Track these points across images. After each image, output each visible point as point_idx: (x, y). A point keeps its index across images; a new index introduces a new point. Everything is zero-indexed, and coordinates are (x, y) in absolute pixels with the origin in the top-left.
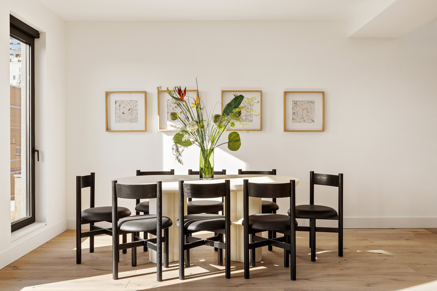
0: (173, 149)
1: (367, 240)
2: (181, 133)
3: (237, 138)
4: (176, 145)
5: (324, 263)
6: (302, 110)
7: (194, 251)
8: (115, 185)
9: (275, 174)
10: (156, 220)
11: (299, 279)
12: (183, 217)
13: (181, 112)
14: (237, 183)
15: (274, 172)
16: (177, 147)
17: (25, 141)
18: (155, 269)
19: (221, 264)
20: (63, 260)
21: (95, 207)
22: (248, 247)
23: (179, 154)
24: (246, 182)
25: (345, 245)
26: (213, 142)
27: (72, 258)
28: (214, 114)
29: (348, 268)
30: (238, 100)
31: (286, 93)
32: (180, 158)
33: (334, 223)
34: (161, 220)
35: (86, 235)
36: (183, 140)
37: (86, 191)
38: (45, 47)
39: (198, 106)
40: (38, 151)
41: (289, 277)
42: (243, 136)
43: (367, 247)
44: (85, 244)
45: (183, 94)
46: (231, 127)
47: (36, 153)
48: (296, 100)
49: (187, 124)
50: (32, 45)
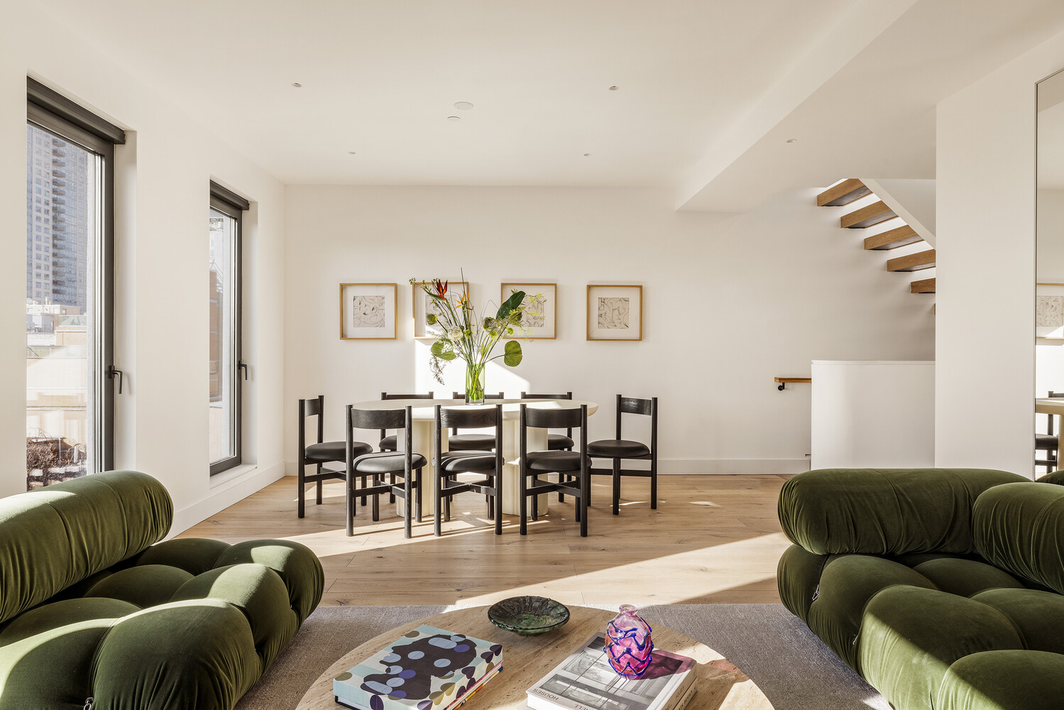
0: (431, 363)
1: (696, 489)
2: (441, 342)
3: (517, 350)
4: (435, 358)
5: (629, 516)
6: (611, 310)
7: (458, 499)
8: (350, 411)
9: (570, 398)
10: (405, 458)
11: (590, 536)
12: (440, 454)
13: (441, 314)
14: (511, 409)
15: (569, 396)
16: (436, 361)
17: (228, 352)
18: (403, 524)
19: (491, 517)
20: (281, 514)
21: (324, 442)
22: (525, 493)
23: (440, 371)
24: (524, 407)
25: (659, 494)
26: (483, 354)
27: (292, 511)
28: (484, 317)
29: (659, 523)
30: (518, 298)
31: (589, 287)
32: (440, 375)
33: (645, 465)
34: (410, 458)
35: (311, 479)
36: (443, 351)
37: (311, 421)
38: (257, 223)
39: (466, 305)
40: (245, 366)
41: (579, 533)
42: (525, 347)
43: (692, 498)
44: (311, 494)
45: (443, 290)
46: (509, 334)
47: (243, 368)
48: (603, 297)
49: (448, 329)
50: (239, 220)
